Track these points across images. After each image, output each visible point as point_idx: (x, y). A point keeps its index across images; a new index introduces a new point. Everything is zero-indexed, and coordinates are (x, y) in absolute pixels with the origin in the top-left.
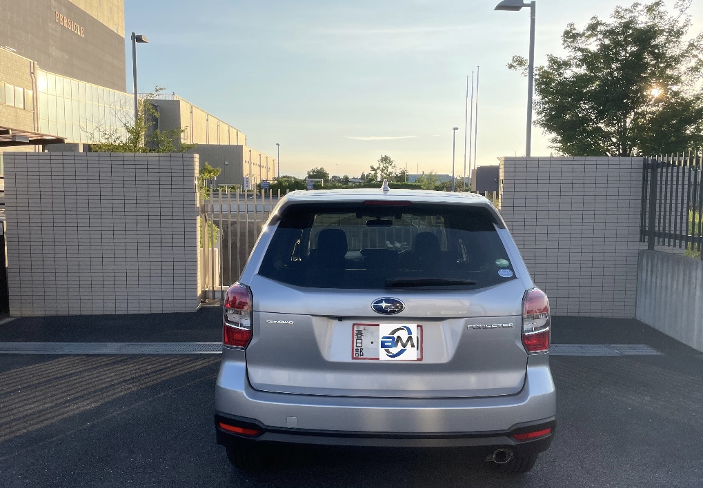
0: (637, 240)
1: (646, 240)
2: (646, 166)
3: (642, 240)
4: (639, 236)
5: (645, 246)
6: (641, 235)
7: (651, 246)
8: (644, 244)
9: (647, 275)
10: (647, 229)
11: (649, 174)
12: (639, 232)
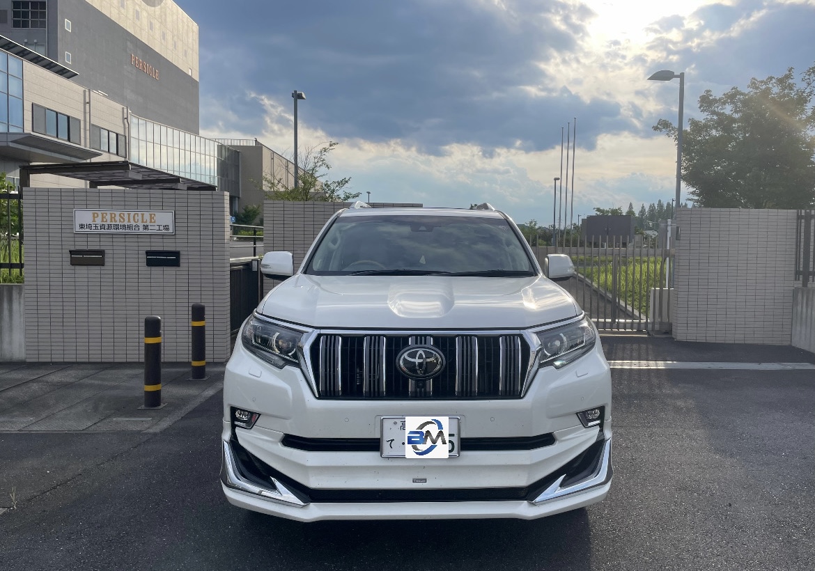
0: (793, 279)
1: (801, 279)
2: (799, 217)
3: (796, 279)
4: (793, 275)
5: (799, 284)
6: (796, 275)
7: (805, 284)
8: (798, 282)
9: (802, 307)
10: (801, 269)
11: (803, 224)
12: (793, 272)
